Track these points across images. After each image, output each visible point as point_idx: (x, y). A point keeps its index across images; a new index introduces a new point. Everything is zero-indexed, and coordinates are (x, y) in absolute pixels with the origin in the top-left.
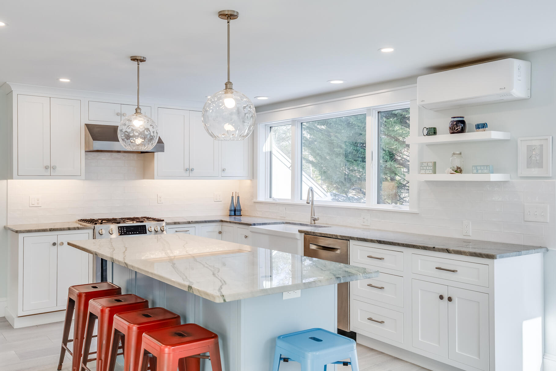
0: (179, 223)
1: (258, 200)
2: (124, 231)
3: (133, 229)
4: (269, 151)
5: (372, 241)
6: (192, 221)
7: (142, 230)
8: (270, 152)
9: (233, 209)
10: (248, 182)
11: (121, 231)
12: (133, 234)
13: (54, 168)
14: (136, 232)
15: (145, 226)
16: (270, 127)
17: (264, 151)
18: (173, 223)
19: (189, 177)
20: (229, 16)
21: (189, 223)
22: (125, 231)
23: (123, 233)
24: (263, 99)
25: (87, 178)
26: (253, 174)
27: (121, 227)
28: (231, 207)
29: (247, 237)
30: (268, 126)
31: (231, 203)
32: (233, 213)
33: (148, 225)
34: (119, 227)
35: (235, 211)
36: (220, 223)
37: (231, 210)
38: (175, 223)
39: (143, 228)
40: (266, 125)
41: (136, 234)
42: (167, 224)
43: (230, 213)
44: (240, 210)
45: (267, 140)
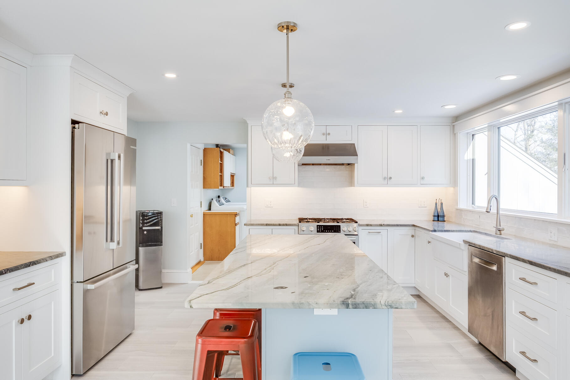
0: (371, 225)
1: (459, 207)
2: (321, 229)
3: (329, 228)
4: (471, 158)
5: (524, 261)
6: (384, 224)
7: (336, 229)
8: (473, 160)
9: (436, 214)
10: (452, 189)
11: (319, 229)
12: (329, 232)
13: (276, 178)
14: (332, 231)
15: (340, 226)
16: (473, 135)
17: (466, 158)
18: (365, 224)
19: (387, 185)
20: (289, 28)
21: (381, 225)
22: (323, 229)
23: (320, 231)
24: (452, 108)
25: (300, 185)
26: (454, 182)
27: (319, 226)
28: (434, 213)
29: (430, 242)
30: (470, 134)
31: (435, 209)
32: (436, 219)
33: (342, 225)
34: (317, 226)
35: (438, 216)
36: (413, 228)
37: (434, 216)
38: (367, 225)
39: (338, 228)
40: (467, 133)
41: (332, 232)
42: (360, 225)
43: (434, 218)
44: (443, 216)
45: (469, 148)
